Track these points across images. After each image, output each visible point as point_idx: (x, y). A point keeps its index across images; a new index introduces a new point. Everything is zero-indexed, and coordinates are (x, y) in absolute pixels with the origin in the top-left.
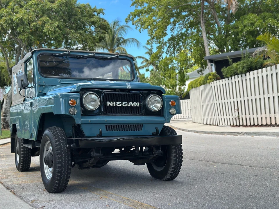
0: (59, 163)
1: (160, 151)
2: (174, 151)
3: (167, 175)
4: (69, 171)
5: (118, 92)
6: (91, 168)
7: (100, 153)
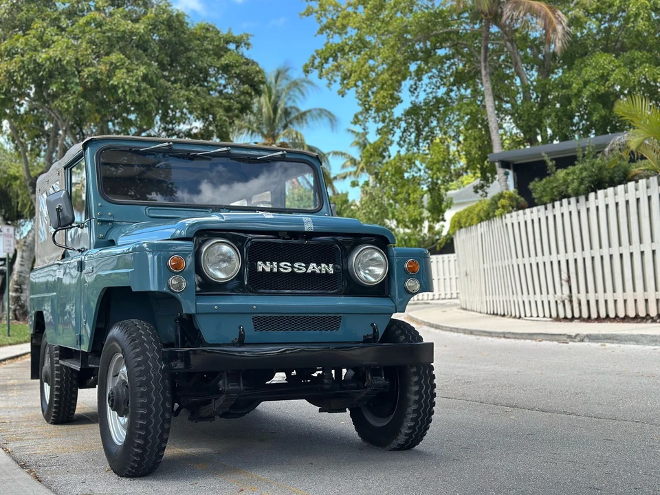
0: (143, 406)
1: (382, 380)
2: (416, 379)
3: (398, 435)
4: (166, 426)
5: (284, 238)
6: (217, 418)
7: (239, 385)
